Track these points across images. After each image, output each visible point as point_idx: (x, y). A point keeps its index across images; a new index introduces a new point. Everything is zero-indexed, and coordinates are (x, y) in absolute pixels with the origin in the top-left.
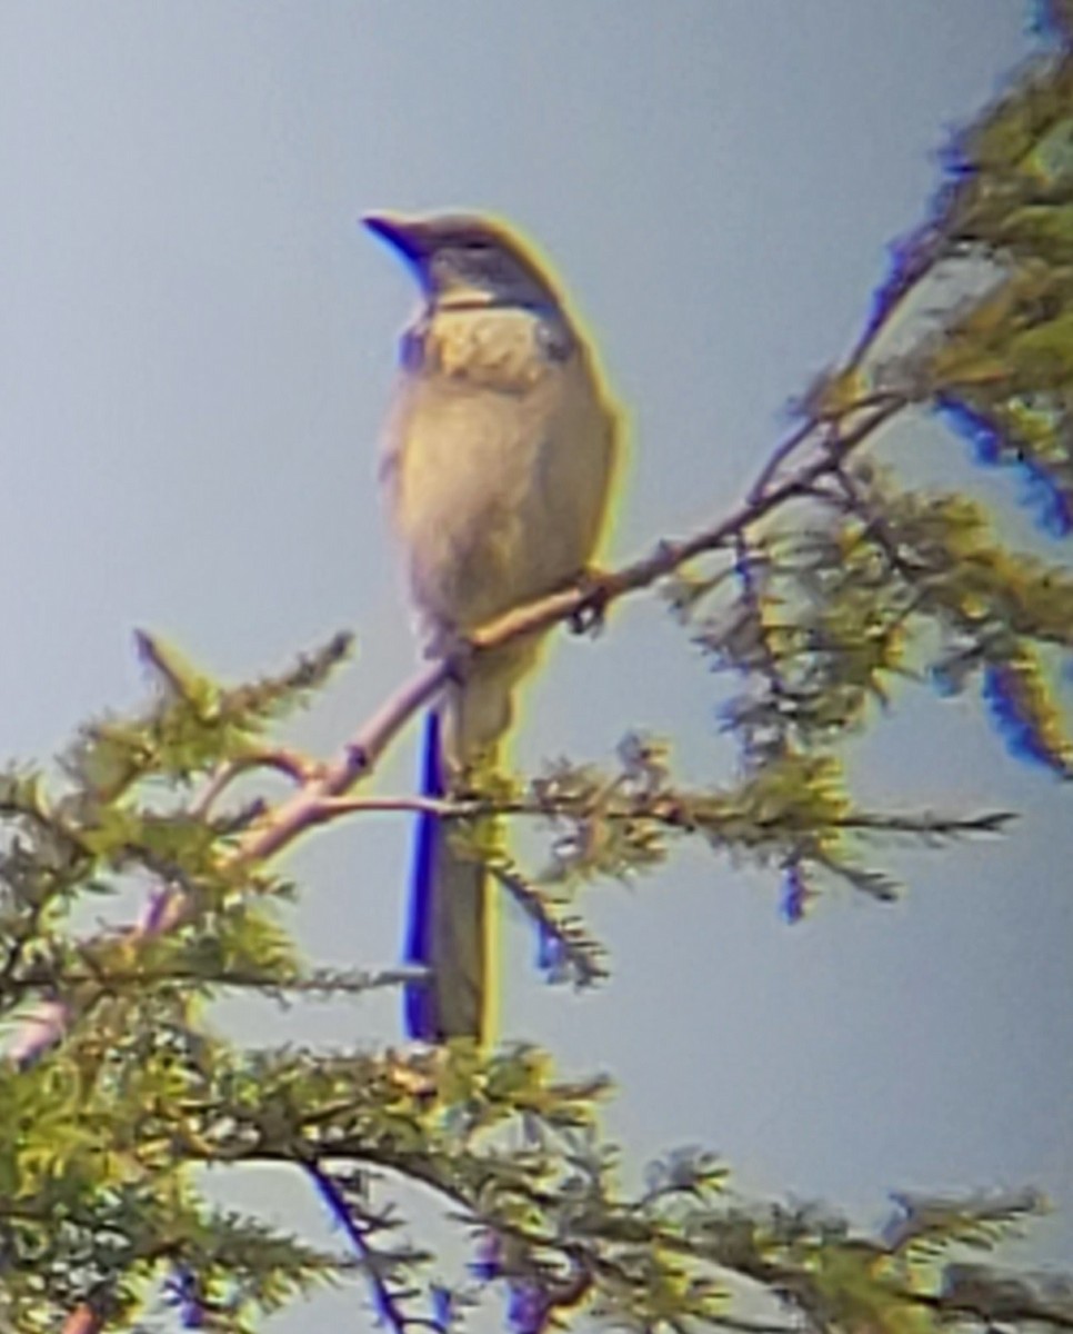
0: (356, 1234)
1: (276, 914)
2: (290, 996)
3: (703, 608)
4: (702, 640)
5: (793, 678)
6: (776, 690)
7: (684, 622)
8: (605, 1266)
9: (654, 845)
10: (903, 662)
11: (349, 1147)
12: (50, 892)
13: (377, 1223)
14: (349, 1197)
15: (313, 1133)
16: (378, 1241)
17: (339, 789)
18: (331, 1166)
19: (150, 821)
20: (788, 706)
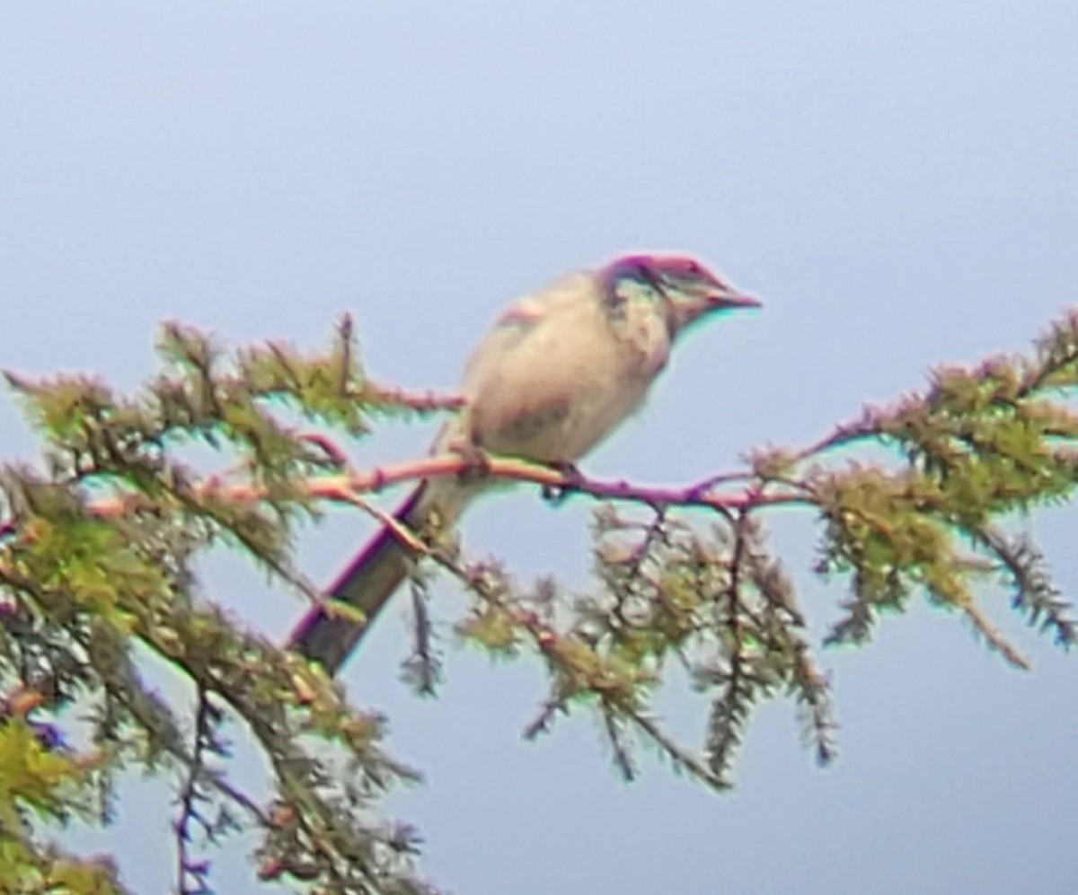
0: (200, 745)
1: (302, 526)
2: (276, 579)
3: (612, 536)
4: (600, 555)
5: (630, 609)
6: (617, 611)
7: (597, 537)
8: (334, 874)
9: (517, 646)
10: (687, 653)
11: (231, 693)
12: (182, 424)
13: (215, 747)
14: (210, 722)
15: (216, 673)
16: (208, 757)
17: (359, 488)
18: (213, 697)
19: (271, 423)
20: (616, 623)
